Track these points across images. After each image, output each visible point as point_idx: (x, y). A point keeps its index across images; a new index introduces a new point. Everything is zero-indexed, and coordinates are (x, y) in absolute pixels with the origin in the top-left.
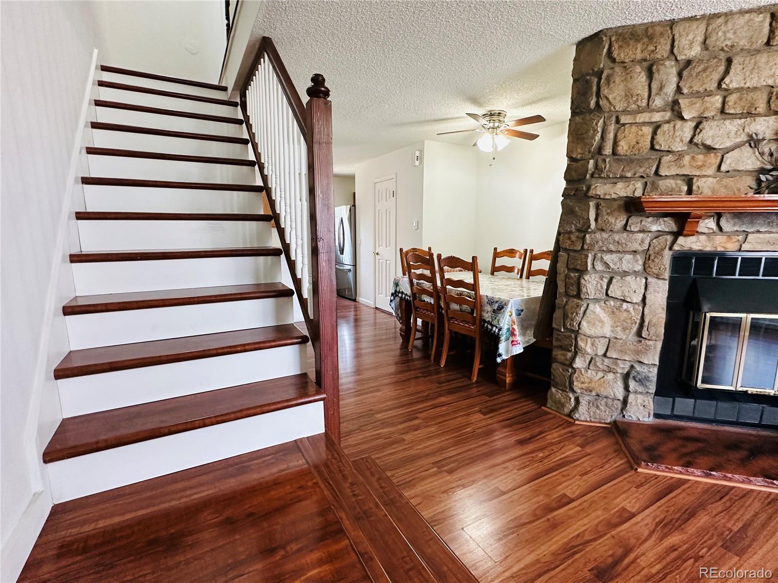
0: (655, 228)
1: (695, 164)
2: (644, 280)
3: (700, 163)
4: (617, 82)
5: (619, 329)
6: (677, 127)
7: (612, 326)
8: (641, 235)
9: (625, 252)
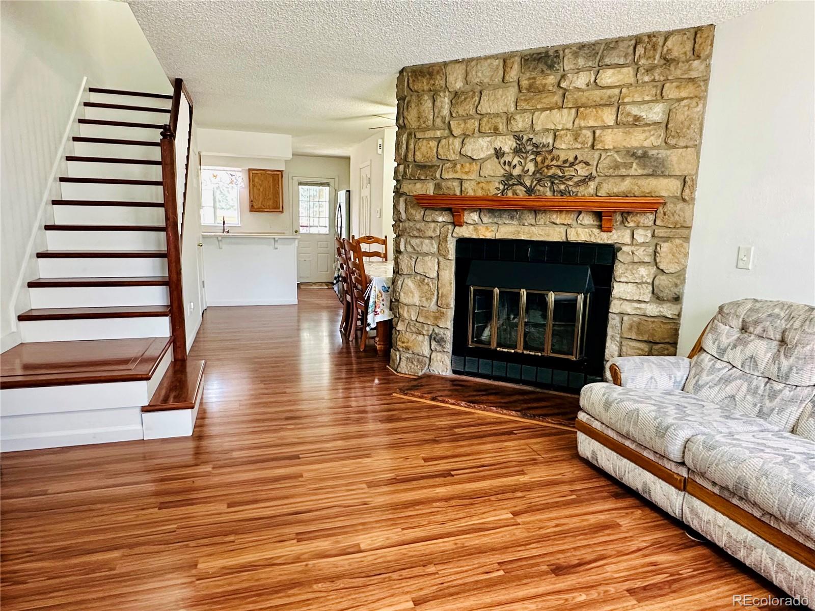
0: (440, 219)
1: (464, 171)
2: (437, 260)
3: (467, 170)
4: (413, 107)
5: (424, 299)
6: (450, 142)
7: (420, 297)
8: (433, 225)
9: (425, 238)
